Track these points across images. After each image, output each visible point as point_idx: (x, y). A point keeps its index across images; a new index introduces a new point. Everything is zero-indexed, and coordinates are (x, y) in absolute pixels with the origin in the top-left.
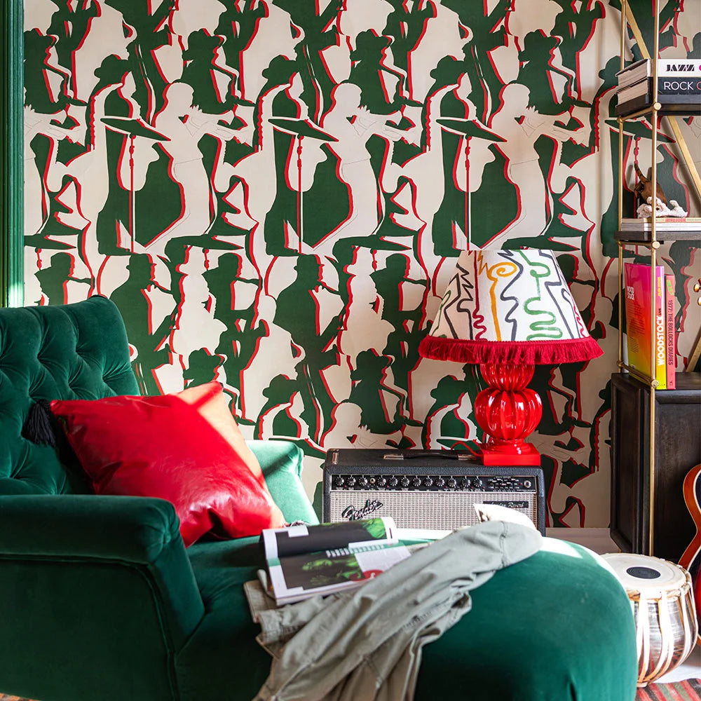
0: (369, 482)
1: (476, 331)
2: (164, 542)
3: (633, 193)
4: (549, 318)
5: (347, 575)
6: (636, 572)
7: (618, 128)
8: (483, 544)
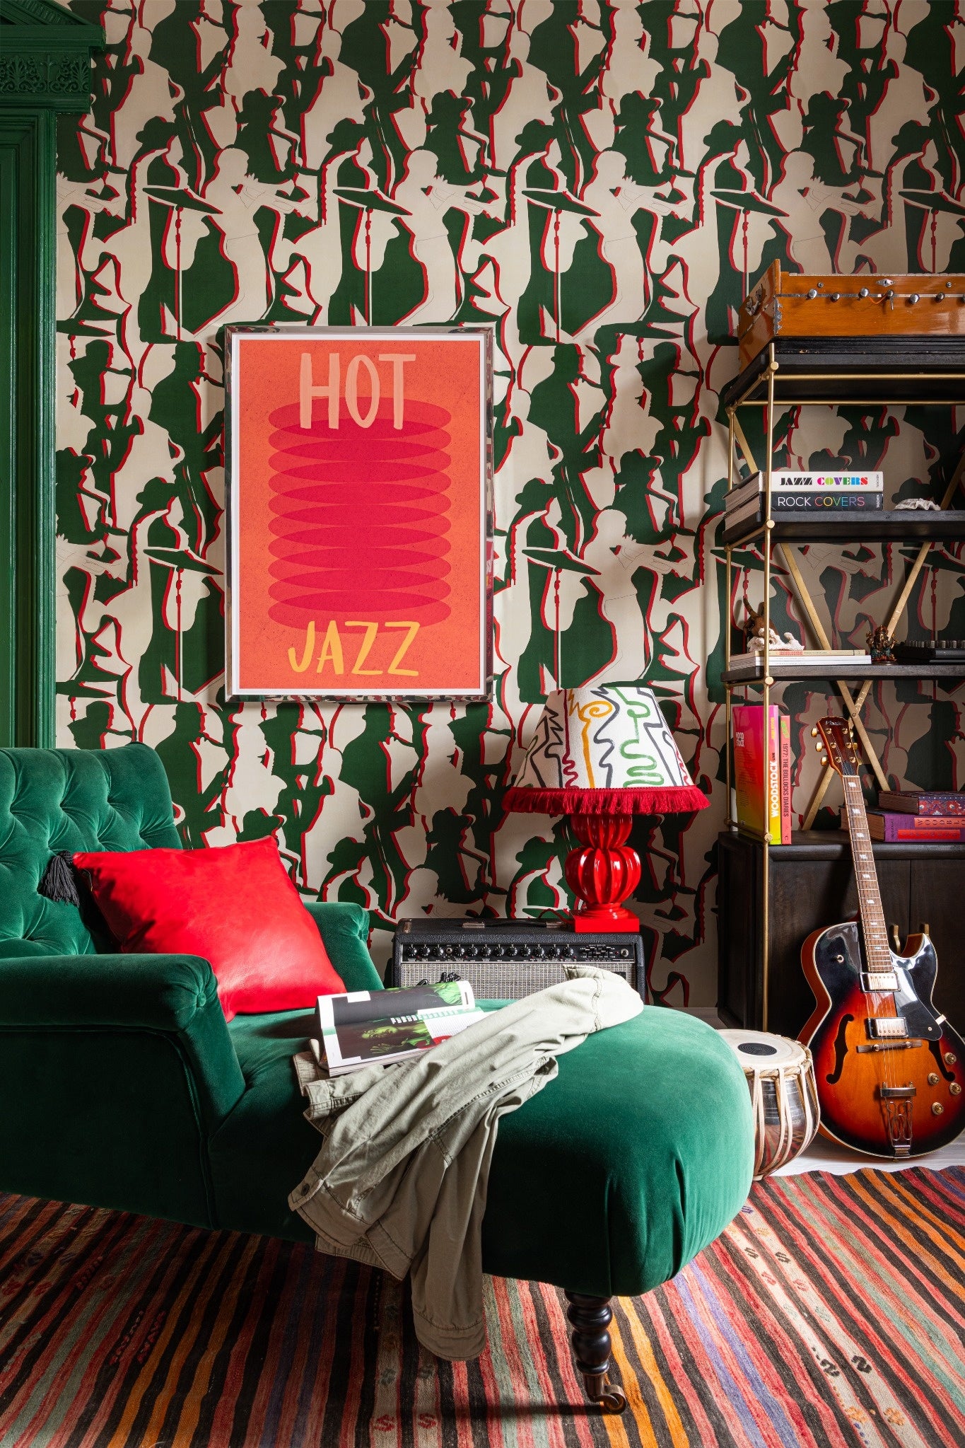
0: (445, 952)
1: (566, 778)
2: (198, 1006)
3: (742, 631)
4: (649, 763)
5: (413, 1042)
6: (748, 1048)
7: (725, 558)
8: (572, 1004)
